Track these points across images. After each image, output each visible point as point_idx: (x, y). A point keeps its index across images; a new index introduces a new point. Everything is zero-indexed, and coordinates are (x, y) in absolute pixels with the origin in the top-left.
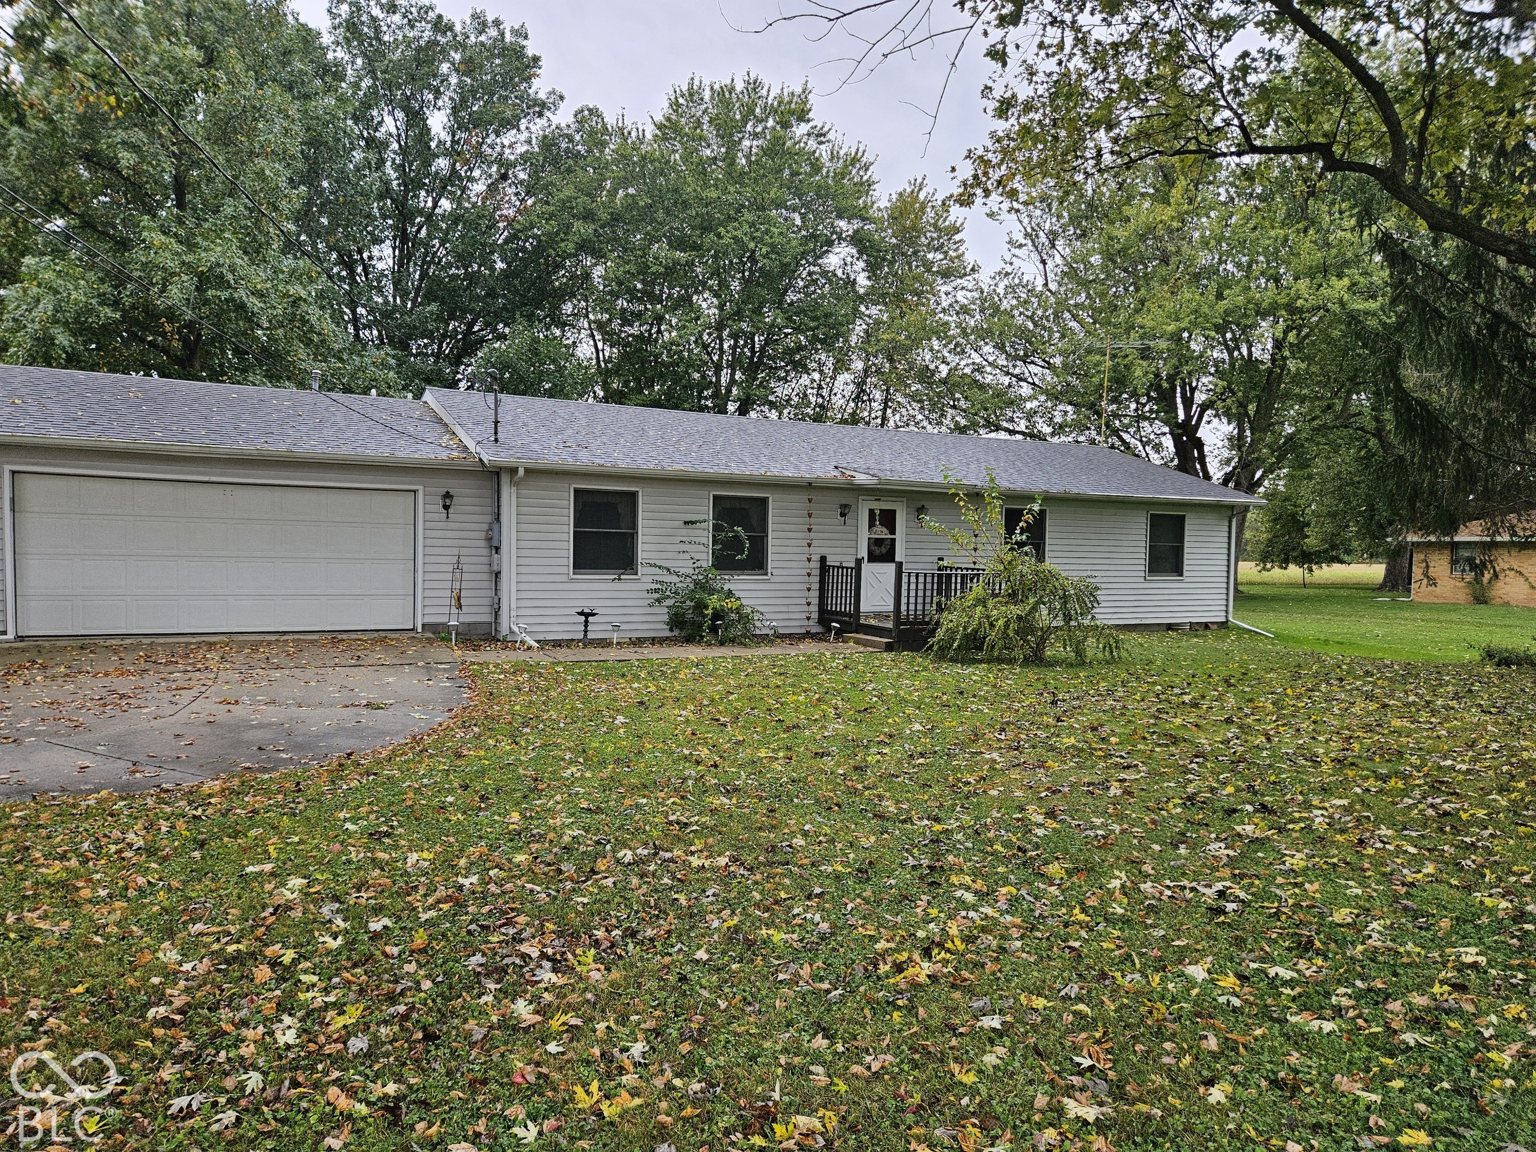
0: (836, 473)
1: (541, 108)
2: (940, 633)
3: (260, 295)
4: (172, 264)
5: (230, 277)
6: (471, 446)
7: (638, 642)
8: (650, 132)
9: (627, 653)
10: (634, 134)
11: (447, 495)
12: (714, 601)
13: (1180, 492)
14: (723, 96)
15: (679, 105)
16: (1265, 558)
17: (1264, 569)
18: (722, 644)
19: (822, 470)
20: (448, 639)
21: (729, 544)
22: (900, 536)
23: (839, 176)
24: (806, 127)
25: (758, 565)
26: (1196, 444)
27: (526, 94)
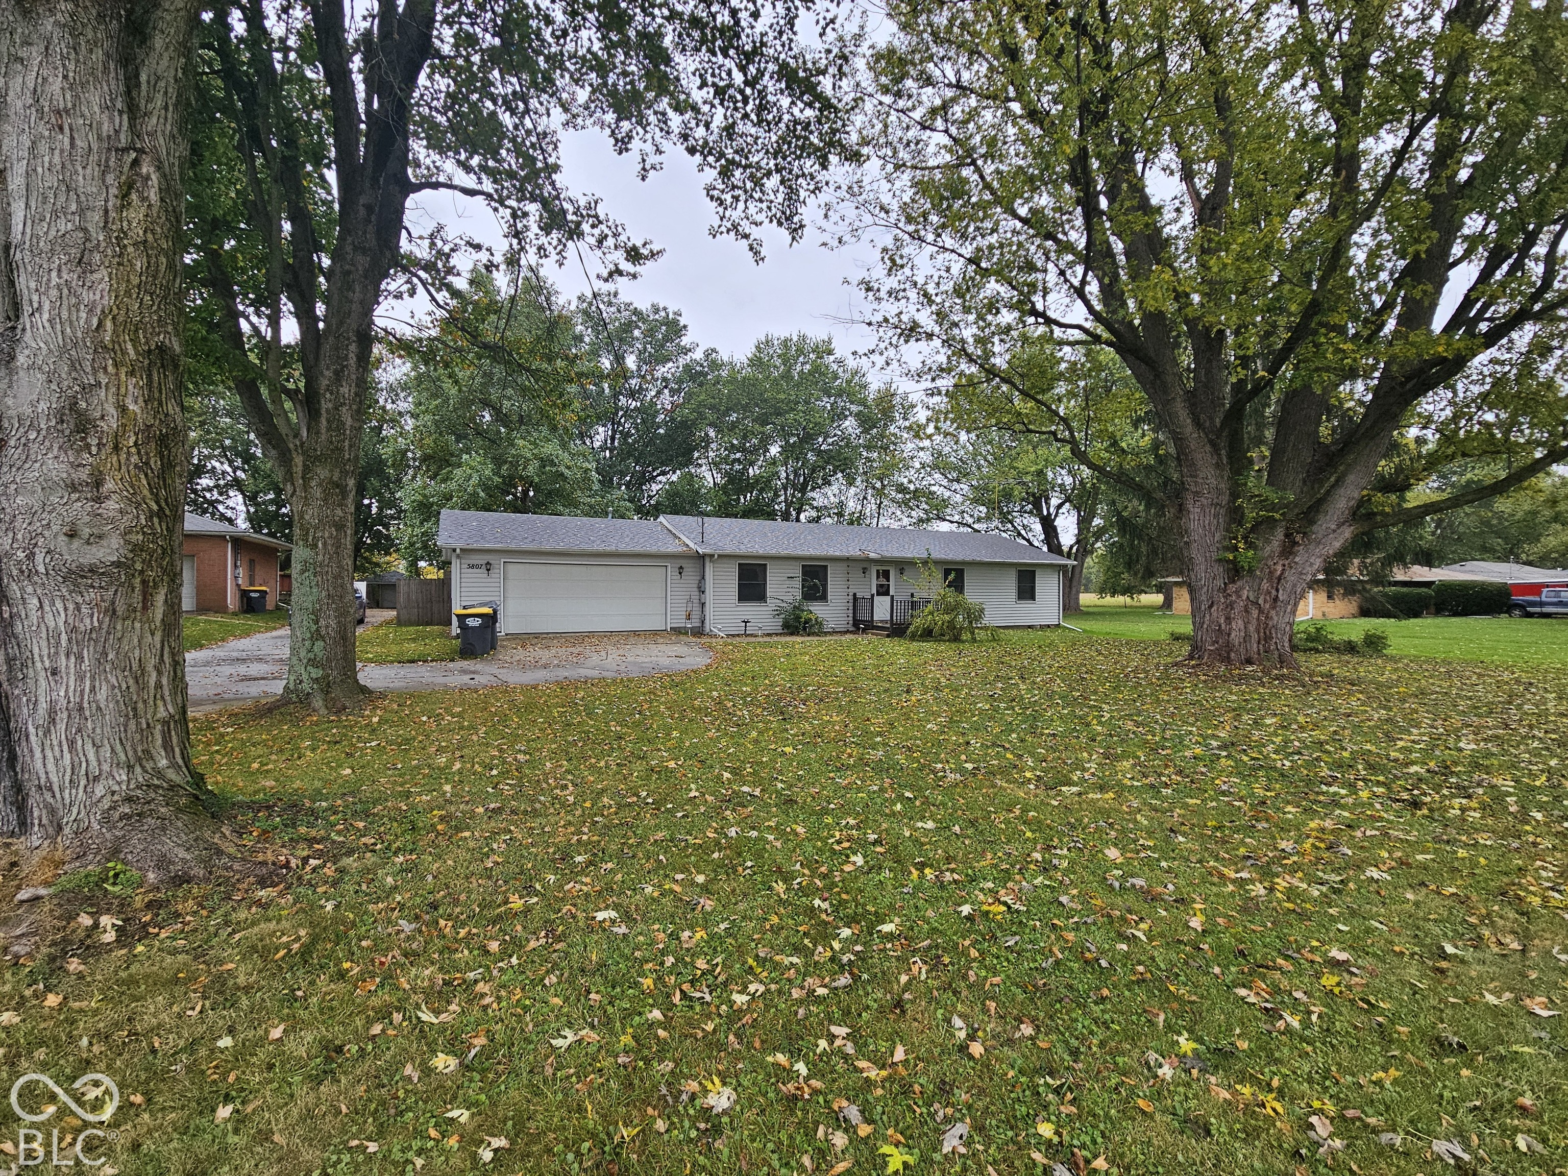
0: (860, 553)
1: (686, 351)
2: (912, 628)
3: (568, 468)
4: (528, 455)
5: (556, 461)
6: (691, 545)
7: (769, 635)
8: (746, 361)
9: (767, 639)
10: (738, 365)
11: (681, 567)
12: (804, 615)
13: (1032, 559)
14: (786, 343)
15: (760, 348)
16: (1102, 591)
17: (1102, 598)
18: (809, 635)
19: (853, 551)
20: (686, 633)
21: (810, 588)
22: (892, 583)
23: (849, 382)
24: (832, 358)
25: (824, 598)
26: (1055, 529)
27: (678, 344)
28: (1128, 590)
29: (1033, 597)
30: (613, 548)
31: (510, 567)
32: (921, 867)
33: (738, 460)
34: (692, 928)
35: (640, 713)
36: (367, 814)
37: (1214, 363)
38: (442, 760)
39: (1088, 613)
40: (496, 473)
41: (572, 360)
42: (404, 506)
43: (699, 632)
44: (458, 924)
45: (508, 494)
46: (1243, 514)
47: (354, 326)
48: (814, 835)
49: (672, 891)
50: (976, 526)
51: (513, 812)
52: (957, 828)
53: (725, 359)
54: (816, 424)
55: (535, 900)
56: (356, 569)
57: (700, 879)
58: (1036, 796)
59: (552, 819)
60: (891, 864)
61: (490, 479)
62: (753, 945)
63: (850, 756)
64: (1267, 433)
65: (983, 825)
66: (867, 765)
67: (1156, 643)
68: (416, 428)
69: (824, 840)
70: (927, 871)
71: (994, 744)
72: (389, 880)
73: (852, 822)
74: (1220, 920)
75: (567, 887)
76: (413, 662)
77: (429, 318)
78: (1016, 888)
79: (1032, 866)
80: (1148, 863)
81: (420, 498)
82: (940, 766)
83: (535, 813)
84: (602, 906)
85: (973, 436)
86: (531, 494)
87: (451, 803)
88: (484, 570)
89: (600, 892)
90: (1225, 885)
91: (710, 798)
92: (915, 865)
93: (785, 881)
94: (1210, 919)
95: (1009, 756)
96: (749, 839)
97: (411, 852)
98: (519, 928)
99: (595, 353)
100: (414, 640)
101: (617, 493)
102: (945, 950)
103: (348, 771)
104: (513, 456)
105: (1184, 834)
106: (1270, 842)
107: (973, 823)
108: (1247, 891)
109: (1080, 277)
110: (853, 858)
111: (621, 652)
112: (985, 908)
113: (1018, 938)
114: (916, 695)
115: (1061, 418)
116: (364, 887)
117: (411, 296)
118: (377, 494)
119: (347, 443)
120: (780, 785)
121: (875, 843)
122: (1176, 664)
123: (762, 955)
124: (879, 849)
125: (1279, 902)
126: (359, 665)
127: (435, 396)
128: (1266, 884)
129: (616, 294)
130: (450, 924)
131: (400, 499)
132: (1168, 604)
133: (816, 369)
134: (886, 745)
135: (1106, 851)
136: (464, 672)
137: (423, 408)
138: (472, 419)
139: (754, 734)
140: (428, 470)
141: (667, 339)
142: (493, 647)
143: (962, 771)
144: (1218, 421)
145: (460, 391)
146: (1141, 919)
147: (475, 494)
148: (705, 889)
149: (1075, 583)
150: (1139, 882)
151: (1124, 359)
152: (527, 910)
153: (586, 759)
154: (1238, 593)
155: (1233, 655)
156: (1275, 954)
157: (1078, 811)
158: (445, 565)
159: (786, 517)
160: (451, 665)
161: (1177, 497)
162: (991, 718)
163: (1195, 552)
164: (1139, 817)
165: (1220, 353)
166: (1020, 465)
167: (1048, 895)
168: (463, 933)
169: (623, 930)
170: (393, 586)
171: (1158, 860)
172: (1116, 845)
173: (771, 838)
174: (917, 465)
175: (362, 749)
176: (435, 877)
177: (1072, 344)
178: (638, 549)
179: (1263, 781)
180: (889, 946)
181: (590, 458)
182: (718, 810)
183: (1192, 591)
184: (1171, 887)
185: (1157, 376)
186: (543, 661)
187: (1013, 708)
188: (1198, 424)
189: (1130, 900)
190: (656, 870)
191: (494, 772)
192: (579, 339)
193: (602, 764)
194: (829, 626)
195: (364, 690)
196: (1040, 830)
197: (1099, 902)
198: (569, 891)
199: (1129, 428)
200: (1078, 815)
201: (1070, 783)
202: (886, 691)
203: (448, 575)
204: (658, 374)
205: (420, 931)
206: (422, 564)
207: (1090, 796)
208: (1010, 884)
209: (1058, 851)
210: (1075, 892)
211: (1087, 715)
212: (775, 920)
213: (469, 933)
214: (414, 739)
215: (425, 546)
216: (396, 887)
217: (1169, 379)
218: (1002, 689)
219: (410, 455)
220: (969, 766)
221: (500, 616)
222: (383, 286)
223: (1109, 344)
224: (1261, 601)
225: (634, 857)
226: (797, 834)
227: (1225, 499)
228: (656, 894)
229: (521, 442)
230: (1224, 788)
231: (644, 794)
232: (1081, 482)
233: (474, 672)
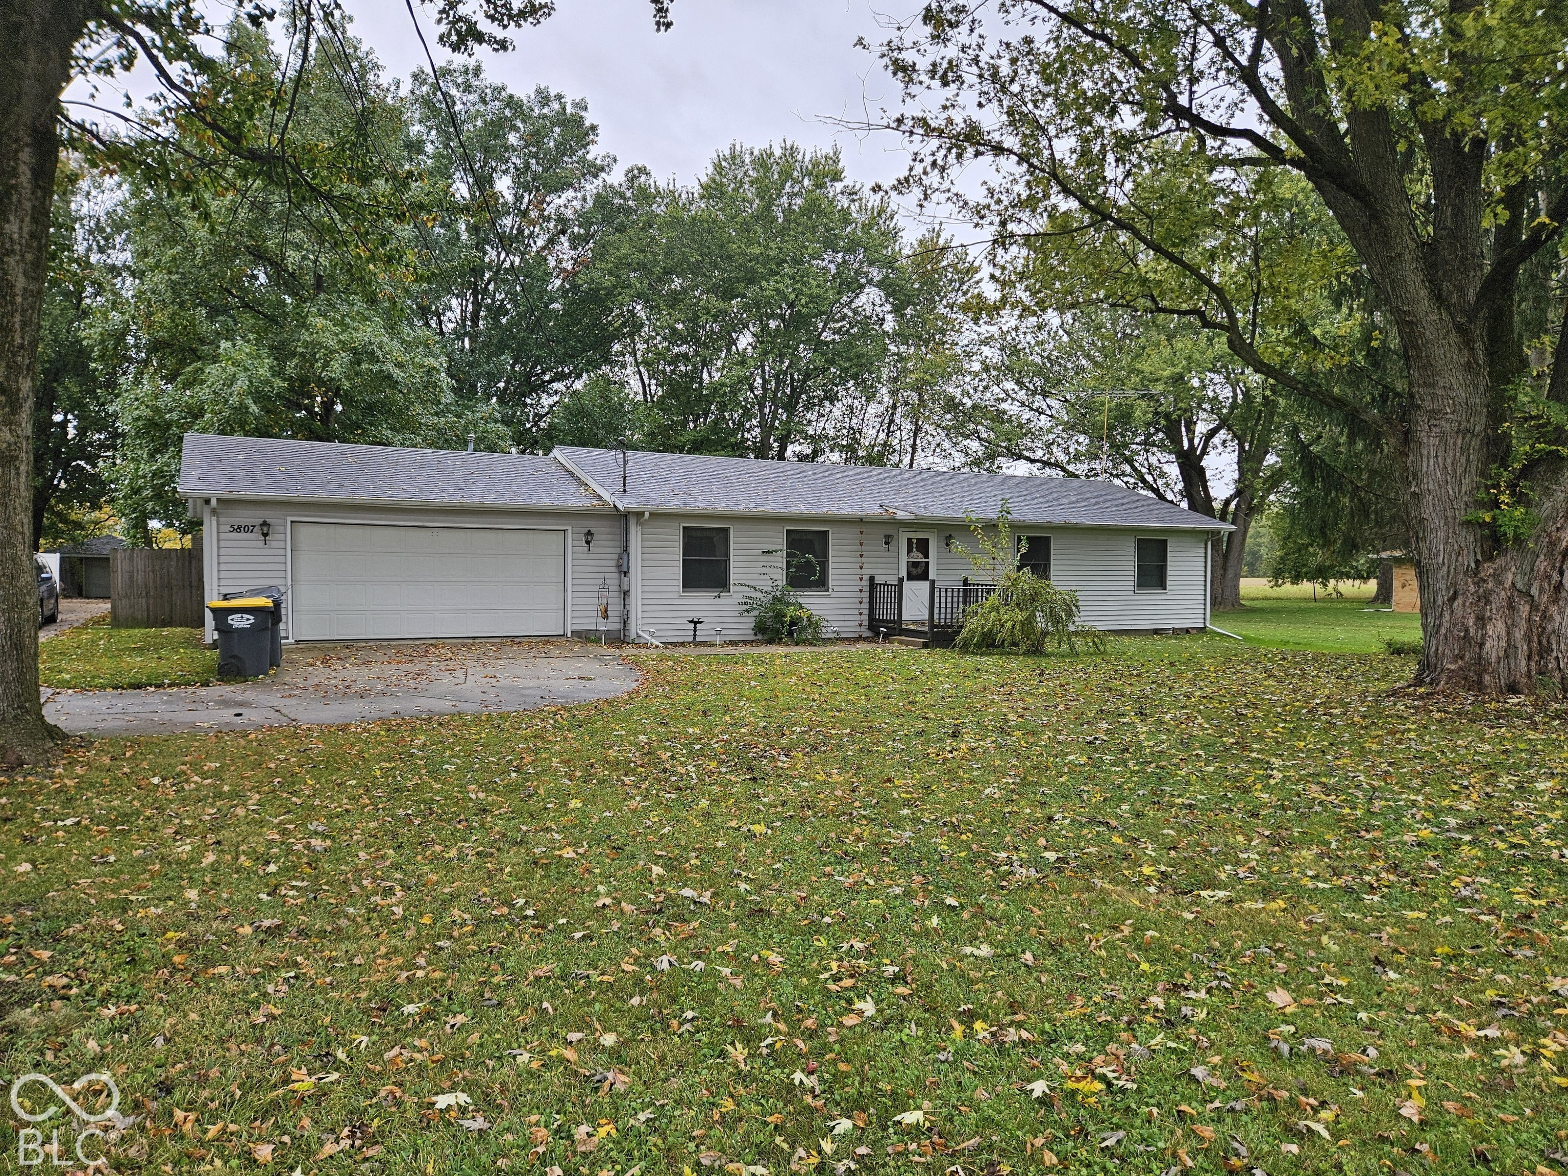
0: (881, 511)
2: (964, 633)
3: (400, 365)
4: (332, 343)
5: (379, 353)
6: (606, 496)
7: (733, 643)
8: (697, 190)
9: (730, 650)
10: (684, 196)
11: (589, 533)
12: (790, 612)
13: (1162, 521)
14: (763, 162)
15: (722, 168)
16: (1277, 575)
17: (1277, 585)
18: (797, 644)
19: (870, 508)
20: (598, 641)
21: (799, 567)
22: (932, 559)
23: (867, 227)
24: (839, 186)
25: (822, 583)
26: (1202, 471)
27: (583, 159)
28: (1321, 574)
29: (1162, 584)
30: (476, 500)
31: (303, 530)
32: (969, 1018)
33: (685, 356)
34: (592, 1119)
35: (518, 770)
36: (56, 938)
37: (1468, 197)
38: (184, 849)
39: (1252, 611)
40: (278, 372)
41: (402, 182)
42: (121, 426)
43: (618, 638)
44: (206, 1114)
45: (299, 407)
46: (1509, 446)
47: (27, 119)
48: (795, 968)
49: (562, 1060)
50: (1071, 468)
51: (301, 932)
52: (1028, 956)
53: (662, 185)
54: (812, 298)
55: (335, 1076)
56: (38, 531)
57: (609, 1040)
58: (1158, 904)
59: (367, 945)
60: (920, 1013)
61: (267, 382)
62: (692, 1146)
63: (859, 839)
64: (1551, 315)
65: (1070, 951)
66: (886, 852)
67: (1363, 659)
68: (139, 295)
69: (813, 976)
70: (978, 1025)
71: (1092, 821)
72: (92, 1045)
73: (858, 945)
74: (1450, 1105)
75: (388, 1056)
76: (138, 686)
77: (156, 107)
78: (1121, 1053)
79: (1148, 1018)
80: (1337, 1013)
81: (148, 412)
82: (1003, 855)
83: (339, 934)
84: (447, 1084)
85: (1068, 317)
86: (339, 408)
87: (198, 919)
88: (258, 534)
89: (442, 1063)
90: (1460, 1049)
91: (627, 907)
92: (959, 1015)
93: (747, 1042)
94: (1433, 1102)
95: (1117, 840)
96: (689, 973)
97: (129, 999)
98: (307, 1122)
99: (443, 171)
100: (141, 650)
101: (483, 410)
102: (1003, 1153)
103: (26, 867)
104: (306, 345)
105: (1398, 968)
106: (1534, 979)
107: (1054, 948)
108: (1495, 1059)
109: (1249, 50)
110: (859, 1005)
111: (490, 671)
112: (1070, 1085)
113: (1121, 1134)
114: (968, 740)
115: (1213, 288)
116: (49, 1056)
117: (127, 68)
118: (75, 405)
119: (17, 318)
120: (743, 886)
121: (894, 980)
122: (1394, 693)
123: (706, 1162)
124: (901, 990)
125: (1545, 1076)
126: (45, 692)
127: (171, 241)
128: (1526, 1047)
129: (477, 71)
130: (192, 1116)
131: (115, 415)
132: (1384, 595)
133: (813, 208)
134: (917, 821)
135: (1270, 995)
136: (225, 703)
137: (150, 260)
138: (236, 280)
139: (704, 803)
140: (161, 366)
141: (563, 149)
142: (274, 662)
143: (1037, 862)
144: (1471, 295)
145: (212, 231)
146: (1323, 1104)
147: (242, 409)
148: (616, 1056)
149: (1232, 561)
150: (1322, 1044)
151: (1319, 187)
152: (321, 1094)
153: (425, 844)
154: (1497, 577)
155: (1487, 678)
156: (1534, 1158)
157: (1225, 929)
158: (193, 527)
159: (762, 452)
160: (203, 692)
161: (1402, 420)
162: (1090, 778)
163: (1428, 509)
164: (1325, 939)
165: (1478, 180)
166: (1145, 367)
167: (1172, 1065)
168: (213, 1131)
169: (479, 1123)
170: (104, 562)
171: (1354, 1009)
172: (1285, 985)
173: (727, 971)
174: (976, 367)
175: (50, 831)
176: (167, 1041)
177: (1237, 163)
178: (519, 502)
179: (1529, 882)
180: (913, 1146)
181: (437, 349)
182: (642, 928)
183: (1422, 573)
184: (1372, 1051)
185: (1375, 216)
186: (360, 685)
187: (1125, 763)
188: (1439, 298)
189: (1307, 1072)
190: (536, 1026)
191: (272, 868)
192: (415, 147)
193: (453, 853)
194: (828, 632)
195: (53, 732)
196: (1162, 960)
197: (1255, 1077)
198: (392, 1061)
199: (1325, 305)
200: (1225, 936)
201: (1213, 884)
202: (919, 734)
203: (198, 542)
204: (550, 210)
205: (143, 1129)
206: (154, 524)
207: (1247, 905)
208: (1112, 1047)
209: (1192, 994)
210: (1216, 1059)
211: (1246, 773)
212: (729, 1105)
213: (224, 1130)
214: (138, 813)
215: (158, 495)
216: (103, 1057)
217: (1393, 222)
218: (1107, 732)
219: (130, 340)
220: (1051, 856)
221: (286, 611)
222: (77, 49)
223: (1297, 163)
224: (1534, 591)
225: (500, 1004)
226: (768, 965)
227: (1479, 424)
228: (535, 1065)
229: (320, 322)
230: (1465, 893)
231: (521, 901)
232: (1246, 394)
233: (241, 704)
